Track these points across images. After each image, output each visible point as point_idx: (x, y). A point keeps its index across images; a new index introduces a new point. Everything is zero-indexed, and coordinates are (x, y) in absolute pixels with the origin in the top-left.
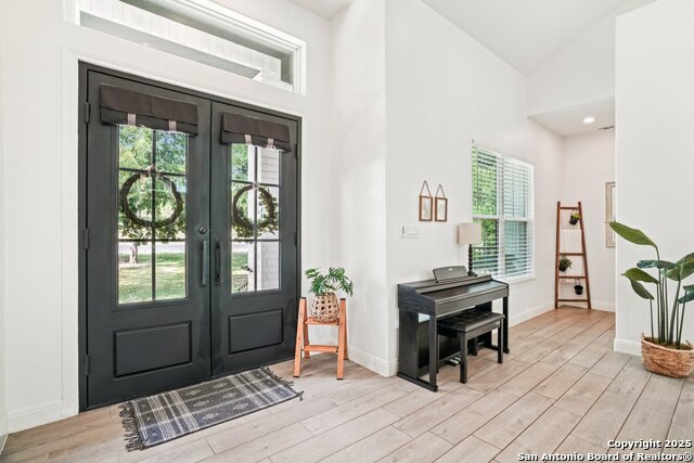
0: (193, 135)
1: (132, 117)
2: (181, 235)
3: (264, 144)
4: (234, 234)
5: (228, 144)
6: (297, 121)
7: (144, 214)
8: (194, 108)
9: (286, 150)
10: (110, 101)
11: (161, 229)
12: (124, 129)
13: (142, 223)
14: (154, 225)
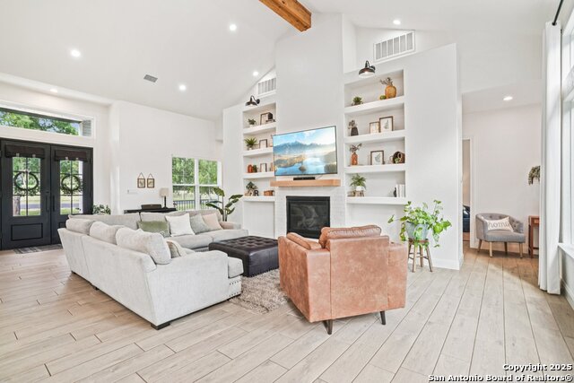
0: (42, 159)
1: (18, 154)
2: (39, 193)
3: (74, 160)
4: (62, 193)
5: (59, 161)
6: (91, 150)
7: (24, 186)
8: (43, 149)
9: (85, 161)
10: (9, 150)
11: (30, 192)
12: (15, 159)
13: (22, 189)
14: (27, 190)
